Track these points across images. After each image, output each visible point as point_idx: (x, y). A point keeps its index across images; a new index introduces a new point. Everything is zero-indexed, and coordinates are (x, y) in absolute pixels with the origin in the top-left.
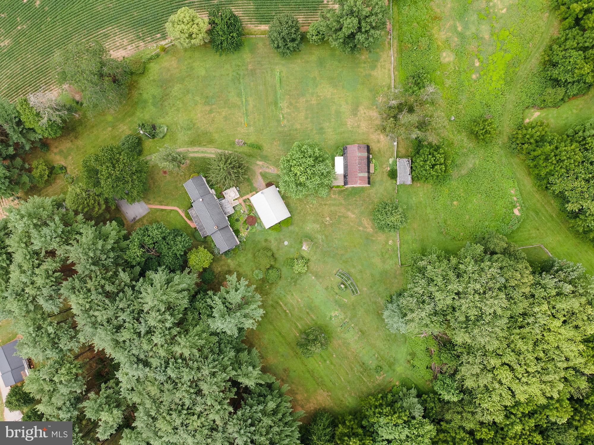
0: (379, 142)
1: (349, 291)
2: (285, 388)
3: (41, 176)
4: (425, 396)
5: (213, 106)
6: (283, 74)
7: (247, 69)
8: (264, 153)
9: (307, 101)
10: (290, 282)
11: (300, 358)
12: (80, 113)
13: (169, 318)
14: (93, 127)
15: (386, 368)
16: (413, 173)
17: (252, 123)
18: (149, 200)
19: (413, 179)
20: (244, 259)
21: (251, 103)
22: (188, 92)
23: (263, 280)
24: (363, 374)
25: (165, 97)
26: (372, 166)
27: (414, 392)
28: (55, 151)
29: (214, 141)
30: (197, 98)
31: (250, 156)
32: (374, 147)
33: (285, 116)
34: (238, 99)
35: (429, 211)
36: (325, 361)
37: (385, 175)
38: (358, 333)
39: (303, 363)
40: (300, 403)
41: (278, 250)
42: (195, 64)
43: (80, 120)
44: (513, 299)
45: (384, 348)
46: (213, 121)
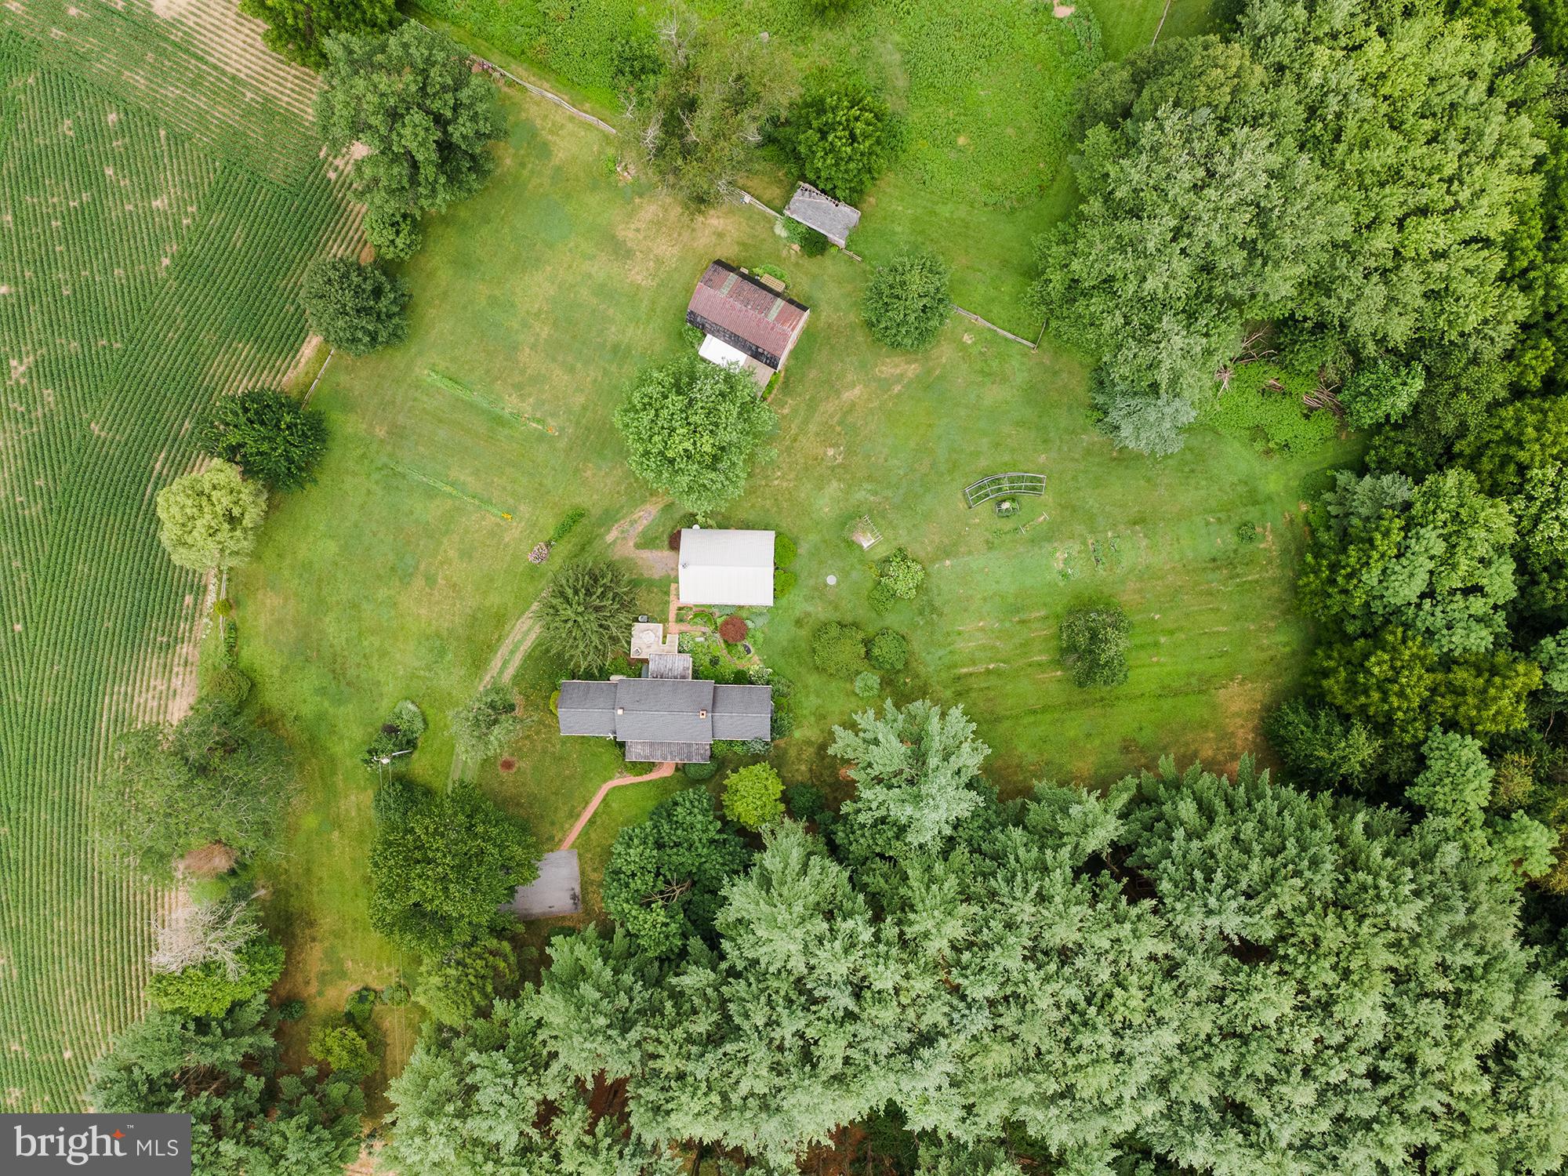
0: (720, 235)
1: (1026, 499)
2: (1167, 765)
3: (354, 1052)
4: (1371, 458)
5: (422, 567)
6: (442, 365)
7: (382, 441)
8: (596, 512)
9: (533, 347)
10: (927, 623)
11: (1118, 698)
12: (261, 882)
13: (850, 923)
14: (308, 870)
15: (1253, 513)
16: (839, 193)
17: (511, 501)
18: (551, 838)
19: (853, 204)
20: (812, 698)
21: (465, 477)
22: (355, 606)
23: (887, 682)
24: (1238, 575)
25: (337, 666)
26: (766, 279)
27: (1344, 478)
28: (312, 989)
29: (502, 611)
30: (382, 593)
31: (583, 549)
32: (727, 251)
33: (538, 415)
34: (437, 502)
35: (945, 211)
36: (1156, 644)
37: (806, 262)
38: (1134, 533)
39: (1131, 698)
40: (1221, 758)
41: (836, 608)
42: (303, 552)
43: (276, 893)
44: (1262, 116)
45: (1203, 492)
46: (455, 585)
